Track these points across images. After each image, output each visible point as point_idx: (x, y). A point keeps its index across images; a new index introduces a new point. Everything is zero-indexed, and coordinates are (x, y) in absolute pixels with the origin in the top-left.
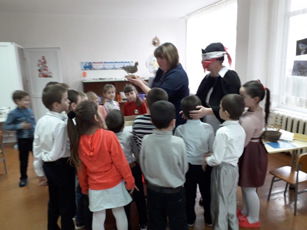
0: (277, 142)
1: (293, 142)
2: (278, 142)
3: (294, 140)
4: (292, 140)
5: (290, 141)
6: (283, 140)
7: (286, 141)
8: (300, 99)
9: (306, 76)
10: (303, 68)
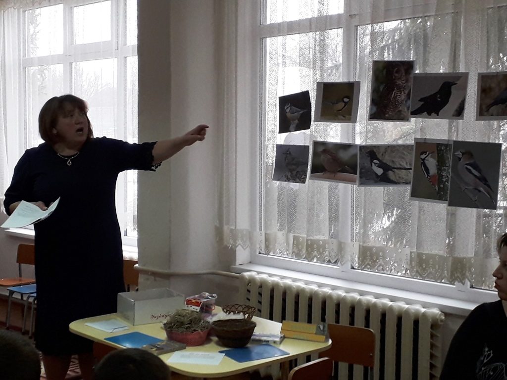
0: (247, 348)
1: (281, 342)
2: (249, 345)
3: (283, 338)
4: (278, 340)
5: (275, 342)
6: (259, 342)
7: (267, 343)
8: (295, 238)
9: (304, 183)
10: (298, 164)
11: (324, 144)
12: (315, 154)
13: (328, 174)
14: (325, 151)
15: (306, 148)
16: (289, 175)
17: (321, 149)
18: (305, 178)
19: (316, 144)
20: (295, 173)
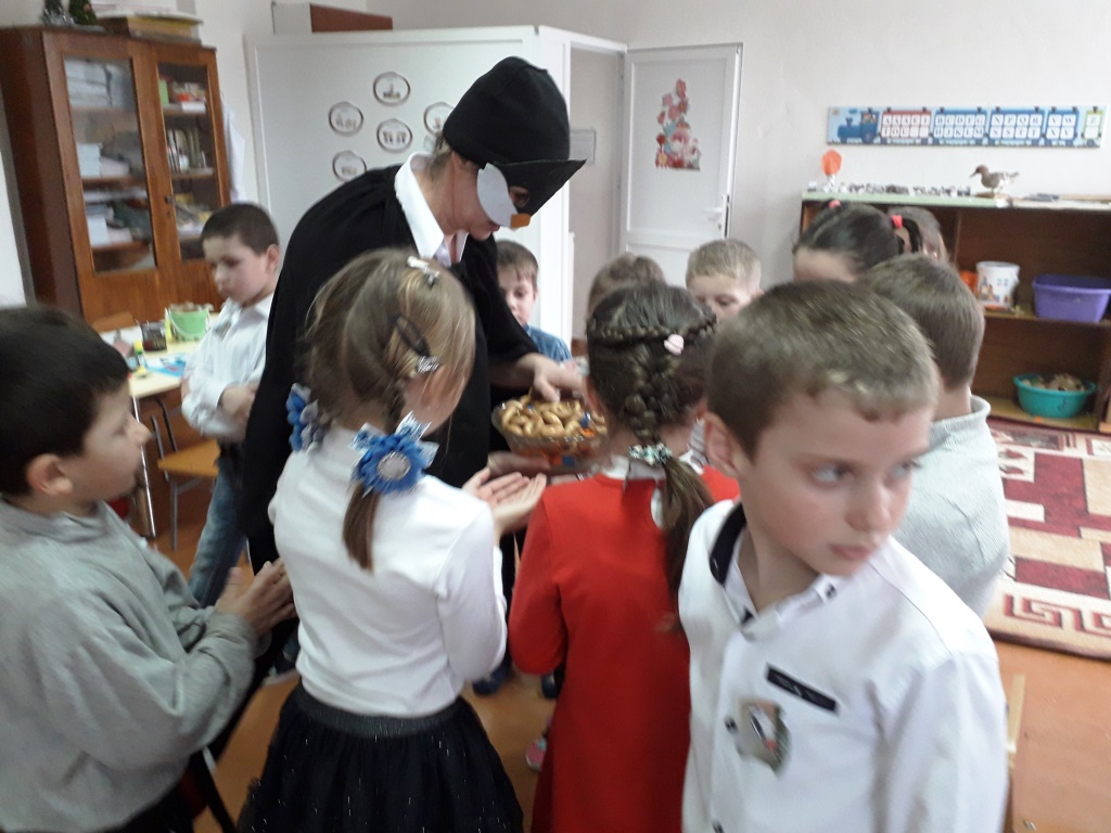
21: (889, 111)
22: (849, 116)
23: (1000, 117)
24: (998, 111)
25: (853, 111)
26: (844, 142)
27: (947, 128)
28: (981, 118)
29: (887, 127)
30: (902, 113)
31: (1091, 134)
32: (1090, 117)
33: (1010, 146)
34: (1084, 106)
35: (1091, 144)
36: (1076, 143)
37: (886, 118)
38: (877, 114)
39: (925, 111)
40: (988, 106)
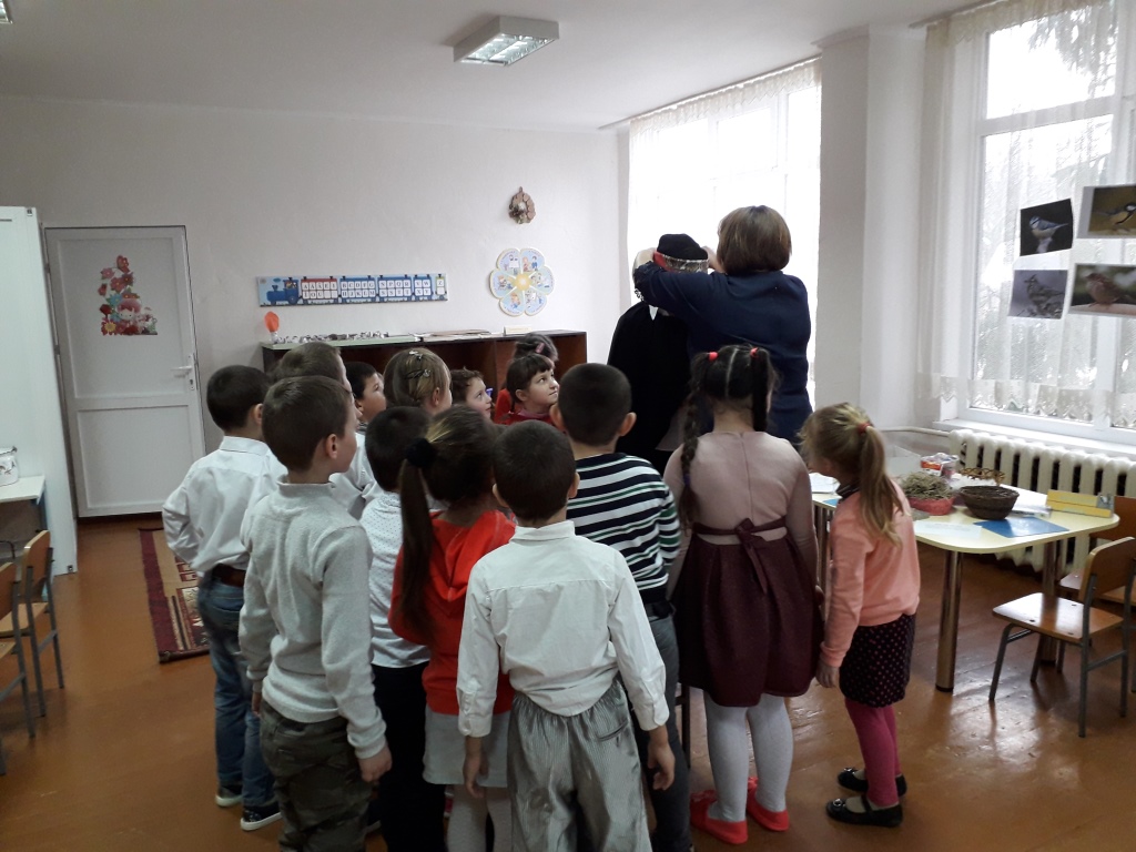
0: (1006, 521)
1: (1048, 515)
2: (1009, 518)
3: (1052, 511)
4: (1046, 512)
5: (1042, 515)
7: (1030, 516)
9: (1059, 317)
10: (1048, 294)
11: (1091, 267)
12: (1078, 281)
13: (1096, 306)
14: (1093, 277)
15: (1063, 274)
16: (1035, 309)
17: (1087, 273)
18: (1060, 312)
19: (1079, 268)
20: (1044, 306)
21: (305, 279)
22: (275, 284)
23: (384, 282)
24: (381, 278)
25: (277, 280)
26: (274, 304)
27: (350, 290)
28: (372, 282)
29: (306, 291)
30: (315, 281)
31: (441, 292)
32: (439, 280)
33: (394, 302)
34: (434, 273)
35: (442, 298)
36: (435, 297)
37: (304, 284)
38: (296, 281)
39: (332, 279)
40: (375, 274)
